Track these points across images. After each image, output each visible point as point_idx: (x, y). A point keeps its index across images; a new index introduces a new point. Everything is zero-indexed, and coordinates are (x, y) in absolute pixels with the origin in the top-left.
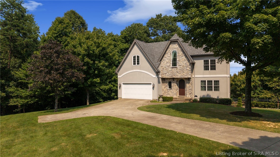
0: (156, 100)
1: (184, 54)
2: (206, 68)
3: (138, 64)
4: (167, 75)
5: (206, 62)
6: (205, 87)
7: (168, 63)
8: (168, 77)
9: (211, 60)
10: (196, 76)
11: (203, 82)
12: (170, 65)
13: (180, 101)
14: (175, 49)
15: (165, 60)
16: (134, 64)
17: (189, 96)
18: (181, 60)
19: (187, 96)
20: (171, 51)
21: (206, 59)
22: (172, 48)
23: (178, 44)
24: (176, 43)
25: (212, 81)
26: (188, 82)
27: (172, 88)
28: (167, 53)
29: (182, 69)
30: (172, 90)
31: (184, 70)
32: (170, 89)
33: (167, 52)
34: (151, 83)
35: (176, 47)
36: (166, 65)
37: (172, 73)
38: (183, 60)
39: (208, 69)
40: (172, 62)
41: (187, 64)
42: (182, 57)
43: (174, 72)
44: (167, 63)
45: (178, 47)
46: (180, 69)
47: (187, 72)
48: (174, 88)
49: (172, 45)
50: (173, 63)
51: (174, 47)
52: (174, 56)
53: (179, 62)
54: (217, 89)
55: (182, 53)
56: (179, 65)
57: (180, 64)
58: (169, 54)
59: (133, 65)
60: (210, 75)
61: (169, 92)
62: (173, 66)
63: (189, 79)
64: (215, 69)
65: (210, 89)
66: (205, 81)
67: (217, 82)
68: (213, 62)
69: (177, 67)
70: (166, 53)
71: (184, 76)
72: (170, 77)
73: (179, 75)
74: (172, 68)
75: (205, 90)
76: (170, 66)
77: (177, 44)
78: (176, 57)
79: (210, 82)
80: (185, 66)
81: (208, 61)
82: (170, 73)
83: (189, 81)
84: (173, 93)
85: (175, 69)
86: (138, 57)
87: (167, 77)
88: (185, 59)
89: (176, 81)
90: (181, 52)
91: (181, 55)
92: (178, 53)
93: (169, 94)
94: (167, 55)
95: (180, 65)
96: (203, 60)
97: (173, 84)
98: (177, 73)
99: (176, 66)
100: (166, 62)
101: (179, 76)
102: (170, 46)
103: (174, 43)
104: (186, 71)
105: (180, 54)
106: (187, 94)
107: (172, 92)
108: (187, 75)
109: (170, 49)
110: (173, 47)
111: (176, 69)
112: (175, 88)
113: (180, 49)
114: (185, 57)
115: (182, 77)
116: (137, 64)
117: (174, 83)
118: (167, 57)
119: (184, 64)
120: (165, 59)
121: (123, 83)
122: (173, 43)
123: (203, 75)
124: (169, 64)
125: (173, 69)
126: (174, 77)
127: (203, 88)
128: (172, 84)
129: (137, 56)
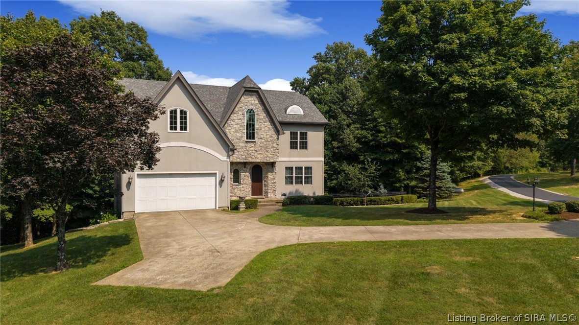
0: (227, 209)
1: (268, 117)
2: (293, 146)
3: (184, 128)
4: (237, 156)
5: (293, 135)
6: (292, 178)
7: (239, 133)
8: (238, 160)
9: (300, 133)
10: (280, 159)
11: (289, 169)
12: (242, 137)
13: (270, 205)
14: (251, 107)
15: (232, 126)
16: (171, 129)
17: (272, 195)
18: (263, 129)
19: (269, 195)
20: (244, 108)
21: (294, 130)
22: (245, 104)
23: (257, 96)
24: (253, 94)
25: (302, 168)
26: (271, 169)
27: (242, 182)
28: (237, 112)
29: (265, 145)
30: (241, 186)
31: (269, 147)
32: (237, 184)
33: (236, 109)
34: (216, 173)
35: (253, 102)
36: (234, 135)
37: (246, 152)
38: (267, 128)
39: (297, 148)
40: (245, 131)
41: (274, 136)
42: (264, 122)
43: (251, 152)
44: (236, 131)
45: (257, 102)
46: (261, 145)
47: (274, 151)
48: (245, 182)
49: (245, 96)
50: (247, 132)
51: (251, 102)
52: (250, 120)
53: (258, 131)
54: (309, 180)
55: (265, 115)
56: (259, 137)
57: (262, 136)
58: (241, 113)
59: (169, 131)
60: (298, 158)
61: (236, 190)
62: (247, 139)
63: (273, 164)
64: (306, 148)
65: (299, 181)
66: (292, 168)
67: (309, 169)
68: (304, 136)
69: (255, 142)
70: (234, 111)
71: (268, 159)
72: (242, 161)
73: (259, 156)
74: (246, 142)
75: (292, 183)
76: (243, 139)
77: (255, 97)
78: (254, 121)
79: (299, 169)
80: (270, 140)
81: (297, 133)
82: (242, 153)
83: (272, 167)
84: (243, 192)
85: (252, 145)
86: (183, 113)
87: (235, 161)
88: (269, 128)
89: (249, 168)
90: (263, 113)
91: (262, 119)
92: (257, 114)
93: (235, 194)
94: (235, 115)
95: (261, 139)
96: (289, 132)
97: (244, 174)
98: (256, 153)
99: (254, 139)
100: (234, 130)
101: (259, 158)
102: (243, 98)
103: (250, 93)
104: (271, 149)
105: (260, 117)
106: (269, 191)
107: (242, 189)
108: (272, 157)
109: (242, 104)
110: (247, 101)
111: (254, 145)
112: (247, 182)
113: (261, 107)
114: (270, 124)
115: (265, 161)
116: (181, 129)
117: (245, 172)
118: (236, 121)
119: (268, 136)
120: (232, 123)
121: (138, 174)
122: (248, 94)
123: (290, 157)
124: (240, 135)
125: (249, 144)
126: (250, 160)
127: (289, 180)
128: (242, 175)
129: (181, 111)
